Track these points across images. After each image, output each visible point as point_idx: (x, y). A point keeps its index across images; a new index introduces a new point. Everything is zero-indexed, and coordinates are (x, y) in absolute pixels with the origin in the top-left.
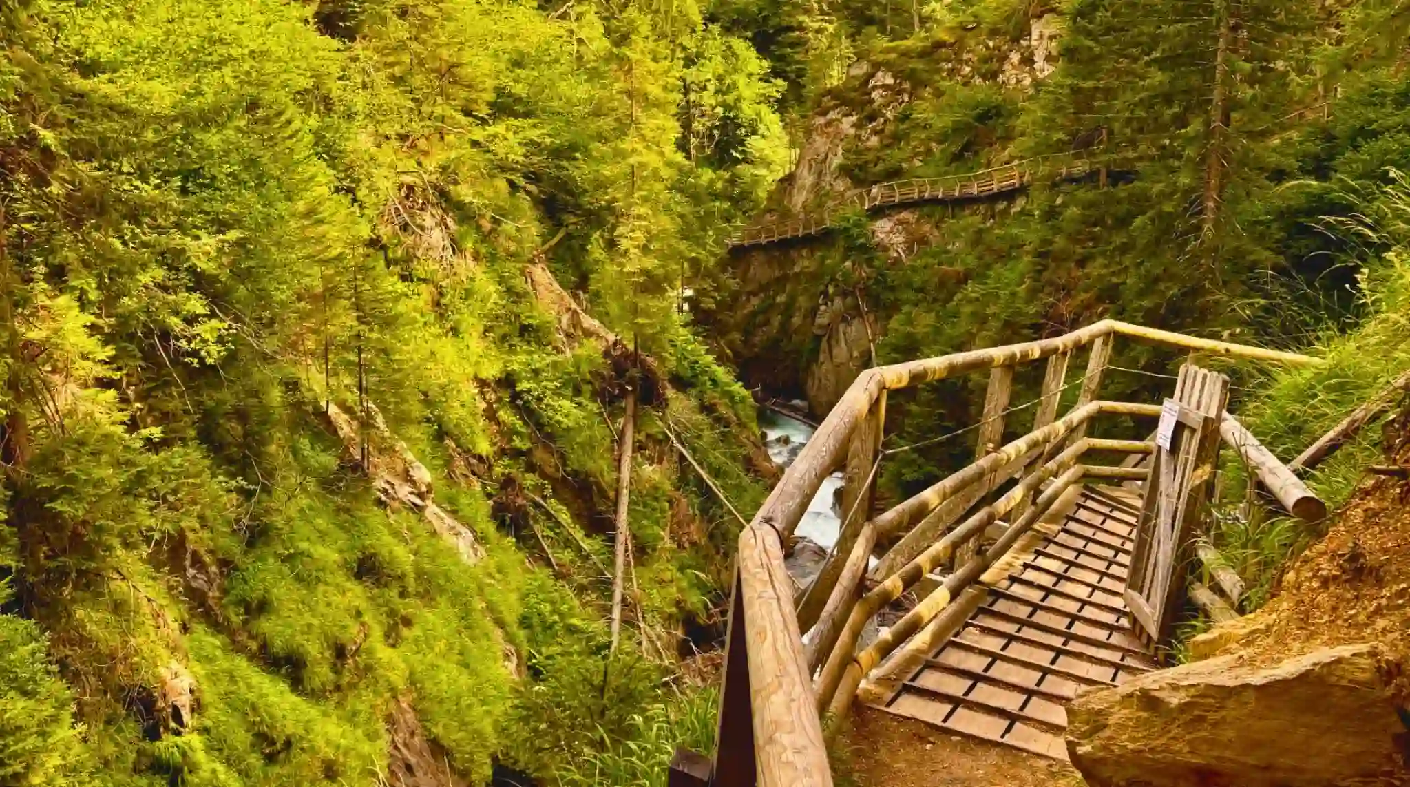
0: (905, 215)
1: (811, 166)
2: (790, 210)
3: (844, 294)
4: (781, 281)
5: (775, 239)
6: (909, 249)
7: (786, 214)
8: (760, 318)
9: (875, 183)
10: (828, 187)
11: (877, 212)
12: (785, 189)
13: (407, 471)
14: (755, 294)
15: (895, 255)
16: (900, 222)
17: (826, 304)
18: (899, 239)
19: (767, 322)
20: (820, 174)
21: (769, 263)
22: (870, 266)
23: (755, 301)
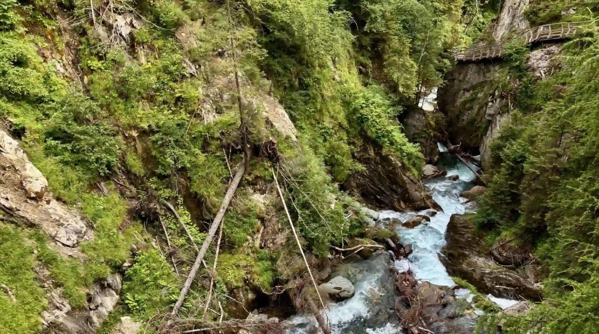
0: (554, 48)
1: (509, 11)
2: (494, 40)
3: (502, 97)
4: (482, 85)
5: (480, 58)
6: (548, 72)
7: (492, 42)
8: (468, 105)
9: (541, 24)
10: (517, 26)
11: (535, 45)
12: (494, 26)
13: (21, 183)
14: (468, 91)
15: (538, 75)
16: (549, 53)
17: (493, 102)
18: (544, 64)
19: (471, 108)
20: (514, 17)
21: (478, 73)
22: (520, 80)
23: (468, 95)
